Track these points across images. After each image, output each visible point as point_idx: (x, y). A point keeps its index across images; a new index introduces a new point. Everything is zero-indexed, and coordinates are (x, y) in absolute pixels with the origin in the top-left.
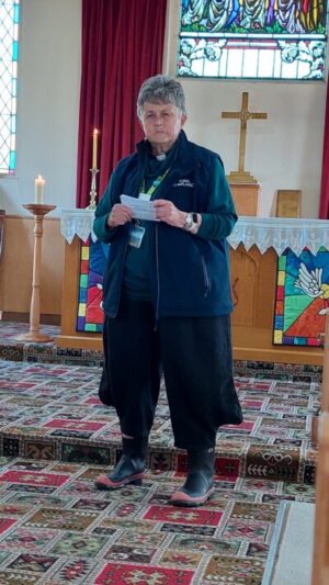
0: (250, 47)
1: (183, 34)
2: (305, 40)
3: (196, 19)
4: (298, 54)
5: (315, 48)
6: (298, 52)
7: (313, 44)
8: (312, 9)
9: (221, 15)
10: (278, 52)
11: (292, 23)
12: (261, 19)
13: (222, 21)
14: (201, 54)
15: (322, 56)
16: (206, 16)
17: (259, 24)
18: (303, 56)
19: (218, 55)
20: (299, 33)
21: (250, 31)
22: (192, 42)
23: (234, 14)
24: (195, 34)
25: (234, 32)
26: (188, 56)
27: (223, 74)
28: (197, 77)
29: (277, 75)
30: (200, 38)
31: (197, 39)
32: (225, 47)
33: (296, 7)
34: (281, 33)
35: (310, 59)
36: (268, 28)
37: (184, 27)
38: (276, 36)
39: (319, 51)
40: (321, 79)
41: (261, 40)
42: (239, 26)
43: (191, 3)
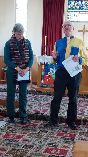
0: (86, 14)
1: (68, 11)
3: (72, 7)
9: (78, 6)
13: (79, 7)
14: (73, 15)
16: (74, 6)
19: (77, 16)
21: (86, 9)
22: (71, 12)
25: (81, 10)
26: (70, 16)
27: (78, 21)
28: (72, 21)
30: (73, 12)
32: (79, 13)
37: (69, 9)
42: (83, 8)
43: (70, 3)
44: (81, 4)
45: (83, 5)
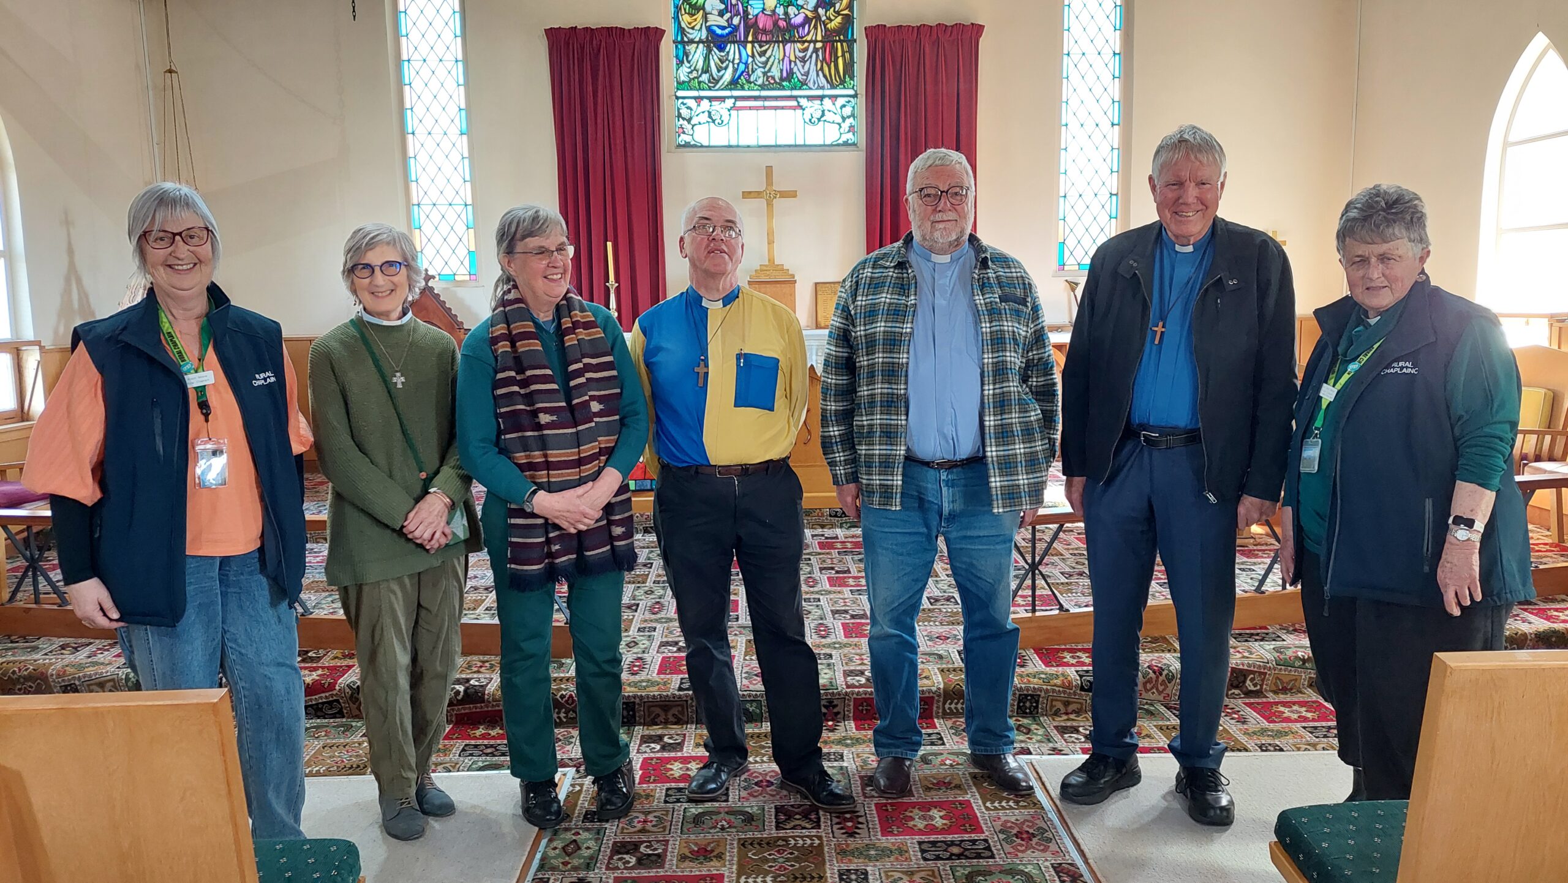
0: (765, 108)
1: (680, 93)
2: (830, 97)
3: (695, 74)
4: (823, 115)
5: (844, 106)
6: (823, 111)
7: (841, 101)
8: (837, 58)
9: (726, 68)
10: (799, 112)
11: (813, 75)
12: (775, 72)
13: (728, 76)
14: (704, 118)
15: (853, 115)
16: (706, 70)
17: (773, 78)
18: (829, 116)
19: (725, 118)
20: (823, 88)
21: (763, 87)
22: (692, 103)
23: (742, 67)
24: (695, 93)
25: (743, 89)
26: (689, 121)
27: (734, 143)
28: (702, 146)
29: (800, 142)
30: (702, 98)
31: (698, 99)
32: (734, 108)
33: (817, 56)
34: (800, 88)
35: (840, 120)
36: (784, 83)
37: (681, 85)
38: (795, 93)
39: (847, 111)
40: (854, 144)
41: (776, 98)
42: (749, 82)
43: (686, 54)
44: (737, 61)
45: (746, 64)
